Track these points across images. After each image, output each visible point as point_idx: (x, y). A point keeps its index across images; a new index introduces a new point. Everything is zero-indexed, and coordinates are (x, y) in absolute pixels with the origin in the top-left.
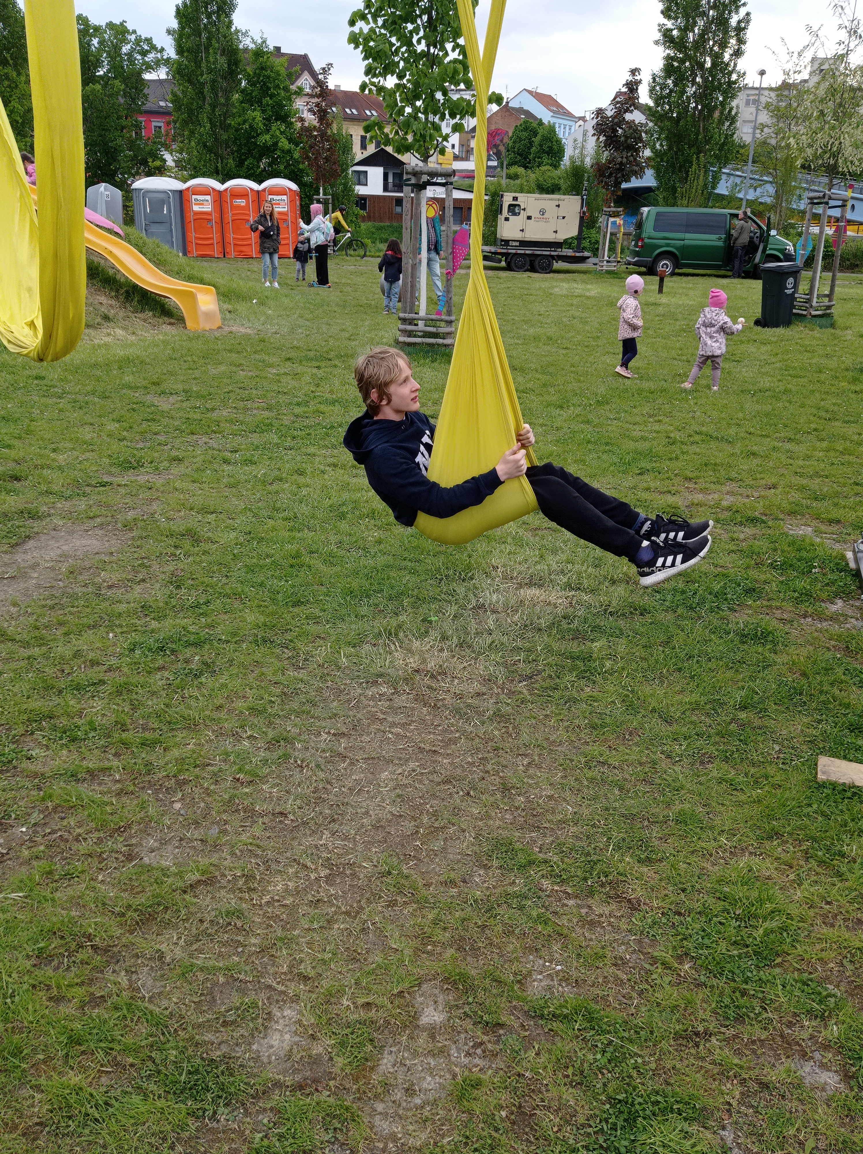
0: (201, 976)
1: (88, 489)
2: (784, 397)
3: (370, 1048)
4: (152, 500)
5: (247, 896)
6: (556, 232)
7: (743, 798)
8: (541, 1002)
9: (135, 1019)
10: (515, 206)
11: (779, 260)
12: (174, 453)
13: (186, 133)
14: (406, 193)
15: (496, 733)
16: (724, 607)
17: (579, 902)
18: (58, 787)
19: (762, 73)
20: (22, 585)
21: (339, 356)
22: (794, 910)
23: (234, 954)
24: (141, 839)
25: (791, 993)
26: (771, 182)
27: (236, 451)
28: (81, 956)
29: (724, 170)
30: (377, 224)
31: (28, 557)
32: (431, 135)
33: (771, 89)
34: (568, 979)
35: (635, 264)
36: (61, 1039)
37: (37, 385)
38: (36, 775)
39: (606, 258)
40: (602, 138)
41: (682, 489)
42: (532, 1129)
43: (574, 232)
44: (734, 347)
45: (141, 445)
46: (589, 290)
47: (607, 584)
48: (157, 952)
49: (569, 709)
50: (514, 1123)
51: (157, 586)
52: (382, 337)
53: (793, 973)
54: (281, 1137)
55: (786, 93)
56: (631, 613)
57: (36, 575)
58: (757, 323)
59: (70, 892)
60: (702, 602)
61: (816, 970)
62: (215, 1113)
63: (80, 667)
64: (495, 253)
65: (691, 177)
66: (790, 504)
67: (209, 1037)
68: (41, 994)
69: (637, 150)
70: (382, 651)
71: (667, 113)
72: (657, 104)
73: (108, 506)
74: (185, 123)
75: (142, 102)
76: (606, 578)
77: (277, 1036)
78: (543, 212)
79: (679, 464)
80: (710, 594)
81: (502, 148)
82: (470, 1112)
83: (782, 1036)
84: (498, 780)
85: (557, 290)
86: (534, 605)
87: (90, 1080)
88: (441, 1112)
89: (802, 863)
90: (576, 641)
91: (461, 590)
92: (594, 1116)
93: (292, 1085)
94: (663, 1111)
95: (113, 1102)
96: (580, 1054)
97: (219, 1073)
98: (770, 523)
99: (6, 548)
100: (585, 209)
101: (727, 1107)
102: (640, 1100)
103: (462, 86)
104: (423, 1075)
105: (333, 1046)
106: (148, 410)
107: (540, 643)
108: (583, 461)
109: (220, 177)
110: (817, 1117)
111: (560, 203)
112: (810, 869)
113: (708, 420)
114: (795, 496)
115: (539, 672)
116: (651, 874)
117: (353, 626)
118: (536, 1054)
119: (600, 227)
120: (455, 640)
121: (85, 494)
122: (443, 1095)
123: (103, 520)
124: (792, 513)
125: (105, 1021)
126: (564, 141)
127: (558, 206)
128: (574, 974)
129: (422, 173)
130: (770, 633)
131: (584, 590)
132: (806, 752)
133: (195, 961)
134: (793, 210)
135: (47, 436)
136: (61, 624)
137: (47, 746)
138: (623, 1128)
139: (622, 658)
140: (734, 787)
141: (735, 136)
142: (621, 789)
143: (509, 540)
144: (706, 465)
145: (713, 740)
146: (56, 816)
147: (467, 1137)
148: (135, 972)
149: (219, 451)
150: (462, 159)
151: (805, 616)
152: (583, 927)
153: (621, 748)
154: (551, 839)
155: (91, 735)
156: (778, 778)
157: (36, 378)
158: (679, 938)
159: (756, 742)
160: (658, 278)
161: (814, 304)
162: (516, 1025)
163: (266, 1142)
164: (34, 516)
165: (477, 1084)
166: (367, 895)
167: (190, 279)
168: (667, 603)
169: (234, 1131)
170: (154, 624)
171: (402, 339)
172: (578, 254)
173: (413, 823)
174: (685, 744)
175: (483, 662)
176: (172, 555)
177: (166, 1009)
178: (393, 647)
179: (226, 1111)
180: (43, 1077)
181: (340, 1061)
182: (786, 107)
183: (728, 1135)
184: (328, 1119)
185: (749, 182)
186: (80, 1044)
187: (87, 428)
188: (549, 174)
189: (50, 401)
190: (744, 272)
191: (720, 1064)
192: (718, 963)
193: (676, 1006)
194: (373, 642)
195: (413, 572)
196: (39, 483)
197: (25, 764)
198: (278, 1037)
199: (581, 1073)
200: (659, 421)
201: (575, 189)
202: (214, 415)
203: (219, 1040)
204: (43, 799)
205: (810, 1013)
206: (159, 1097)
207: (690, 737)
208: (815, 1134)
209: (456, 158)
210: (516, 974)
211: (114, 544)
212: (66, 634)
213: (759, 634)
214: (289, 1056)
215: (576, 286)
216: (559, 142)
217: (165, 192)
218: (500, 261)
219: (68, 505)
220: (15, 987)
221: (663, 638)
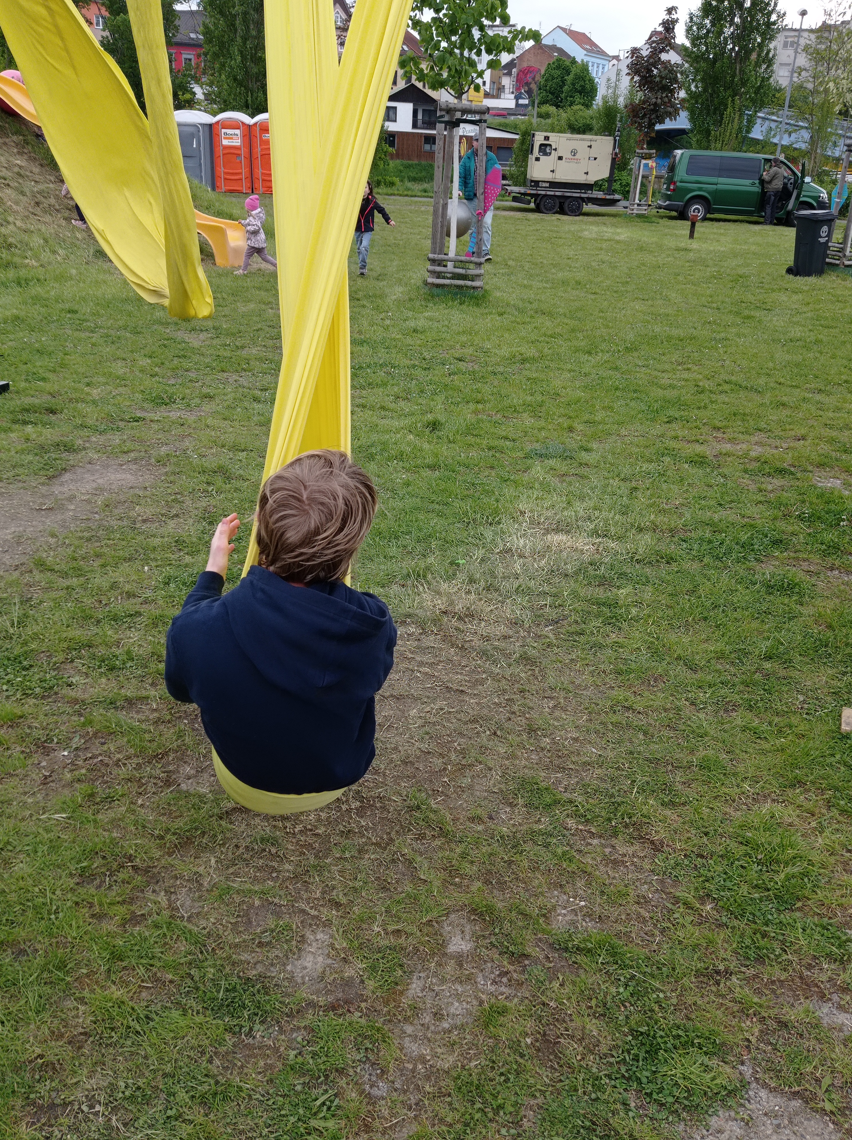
0: (237, 899)
1: (122, 424)
2: (815, 348)
3: (400, 973)
4: (183, 437)
5: (280, 824)
6: (587, 173)
7: (766, 746)
8: (566, 936)
9: (175, 937)
10: (546, 145)
11: (812, 207)
12: (205, 390)
13: (217, 66)
14: (439, 131)
15: (523, 675)
16: (751, 557)
17: (603, 842)
18: (97, 713)
19: (804, 13)
20: (59, 517)
21: (367, 297)
22: (816, 857)
23: (268, 879)
24: (178, 766)
25: (811, 936)
26: (806, 128)
27: (266, 390)
28: (122, 875)
29: (759, 114)
30: (405, 162)
31: (65, 489)
32: (466, 71)
33: (811, 31)
34: (591, 915)
35: (666, 208)
36: (104, 955)
37: (70, 319)
38: (75, 701)
39: (637, 201)
40: (637, 78)
41: (710, 438)
42: (556, 1056)
43: (605, 174)
44: (765, 296)
45: (172, 381)
46: (619, 234)
47: (633, 531)
48: (195, 874)
49: (595, 654)
50: (538, 1050)
51: (191, 521)
52: (410, 278)
53: (813, 917)
54: (314, 1055)
55: (826, 35)
56: (658, 561)
57: (73, 507)
58: (789, 271)
59: (111, 814)
60: (729, 552)
61: (836, 915)
62: (251, 1029)
63: (116, 598)
64: (525, 194)
65: (725, 120)
66: (819, 456)
67: (245, 956)
68: (85, 910)
69: (672, 92)
70: (410, 592)
71: (704, 54)
72: (693, 44)
73: (141, 441)
74: (216, 55)
75: (173, 34)
76: (632, 525)
77: (310, 958)
78: (574, 153)
79: (708, 413)
80: (737, 544)
81: (534, 86)
82: (496, 1037)
83: (801, 978)
84: (524, 721)
85: (586, 233)
86: (561, 551)
87: (131, 994)
88: (468, 1037)
89: (824, 811)
90: (602, 587)
91: (489, 534)
92: (616, 1047)
93: (325, 1006)
94: (684, 1045)
95: (154, 1016)
96: (603, 987)
97: (256, 992)
98: (799, 475)
99: (43, 479)
100: (617, 150)
101: (746, 1043)
102: (662, 1033)
103: (498, 21)
104: (450, 1000)
105: (364, 970)
106: (179, 346)
107: (567, 588)
108: (611, 408)
109: (250, 111)
110: (834, 1056)
111: (593, 143)
112: (832, 818)
113: (737, 369)
114: (825, 448)
115: (565, 618)
116: (675, 817)
117: (382, 567)
118: (560, 985)
119: (631, 170)
120: (483, 583)
121: (118, 429)
122: (470, 1021)
123: (137, 455)
124: (821, 465)
125: (146, 939)
126: (597, 80)
127: (590, 147)
128: (597, 909)
129: (456, 110)
130: (796, 584)
131: (611, 538)
132: (830, 702)
133: (231, 884)
134: (827, 157)
135: (81, 370)
136: (98, 556)
137: (86, 674)
138: (645, 1059)
139: (648, 606)
140: (757, 735)
141: (772, 79)
142: (645, 734)
143: (537, 485)
144: (735, 415)
145: (737, 689)
146: (97, 742)
147: (494, 1062)
148: (175, 893)
149: (250, 389)
150: (493, 97)
151: (832, 569)
152: (606, 866)
153: (646, 694)
154: (576, 780)
155: (128, 665)
156: (802, 728)
157: (69, 312)
158: (701, 879)
159: (780, 692)
160: (689, 223)
161: (848, 253)
162: (541, 957)
163: (300, 1059)
164: (70, 449)
165: (503, 1012)
166: (397, 828)
167: (219, 214)
168: (694, 553)
169: (269, 1047)
170: (188, 559)
171: (430, 280)
172: (608, 197)
173: (441, 760)
174: (709, 691)
175: (509, 606)
176: (204, 491)
177: (204, 928)
178: (421, 589)
179: (262, 1028)
180: (87, 990)
181: (371, 984)
182: (825, 50)
183: (747, 1070)
184: (360, 1039)
185: (784, 127)
186: (122, 960)
187: (120, 363)
188: (581, 113)
189: (83, 335)
190: (777, 219)
191: (740, 1002)
192: (739, 905)
193: (697, 945)
194: (401, 582)
195: (440, 515)
196: (74, 417)
197: (66, 691)
198: (312, 959)
199: (605, 1005)
200: (688, 369)
201: (608, 129)
202: (244, 353)
203: (255, 960)
204: (84, 725)
205: (829, 956)
206: (198, 1013)
207: (714, 685)
208: (832, 1072)
209: (487, 95)
210: (541, 908)
211: (148, 479)
212: (103, 566)
213: (785, 585)
214: (322, 978)
215: (605, 229)
216: (591, 81)
217: (194, 126)
218: (529, 203)
219: (103, 438)
220: (60, 903)
221: (689, 586)
